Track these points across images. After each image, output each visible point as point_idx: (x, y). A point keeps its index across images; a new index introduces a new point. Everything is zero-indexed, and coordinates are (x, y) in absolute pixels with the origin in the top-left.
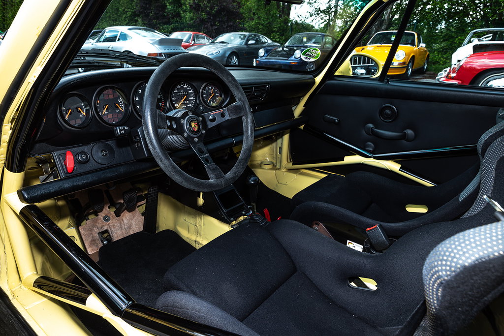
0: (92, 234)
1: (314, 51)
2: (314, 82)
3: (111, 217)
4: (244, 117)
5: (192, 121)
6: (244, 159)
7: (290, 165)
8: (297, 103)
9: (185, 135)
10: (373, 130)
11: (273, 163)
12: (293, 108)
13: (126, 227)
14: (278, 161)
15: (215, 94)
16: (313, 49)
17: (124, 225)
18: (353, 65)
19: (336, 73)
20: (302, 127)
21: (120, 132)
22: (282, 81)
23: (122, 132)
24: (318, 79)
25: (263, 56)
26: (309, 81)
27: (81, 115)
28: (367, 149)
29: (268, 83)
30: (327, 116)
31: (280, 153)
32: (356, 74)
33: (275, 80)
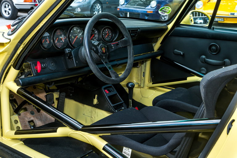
0: (24, 121)
1: (167, 9)
2: (167, 29)
3: (35, 113)
4: (129, 47)
5: (103, 47)
6: (129, 69)
7: (151, 85)
8: (156, 42)
9: (99, 54)
10: (205, 60)
11: (138, 84)
12: (153, 45)
13: (44, 119)
14: (142, 82)
15: (109, 34)
16: (167, 8)
17: (43, 118)
18: (194, 17)
19: (181, 23)
20: (159, 58)
21: (68, 52)
22: (147, 27)
23: (69, 51)
24: (170, 26)
25: (124, 4)
26: (164, 27)
27: (47, 43)
28: (202, 72)
29: (139, 28)
30: (176, 50)
31: (144, 76)
32: (196, 23)
33: (143, 26)
